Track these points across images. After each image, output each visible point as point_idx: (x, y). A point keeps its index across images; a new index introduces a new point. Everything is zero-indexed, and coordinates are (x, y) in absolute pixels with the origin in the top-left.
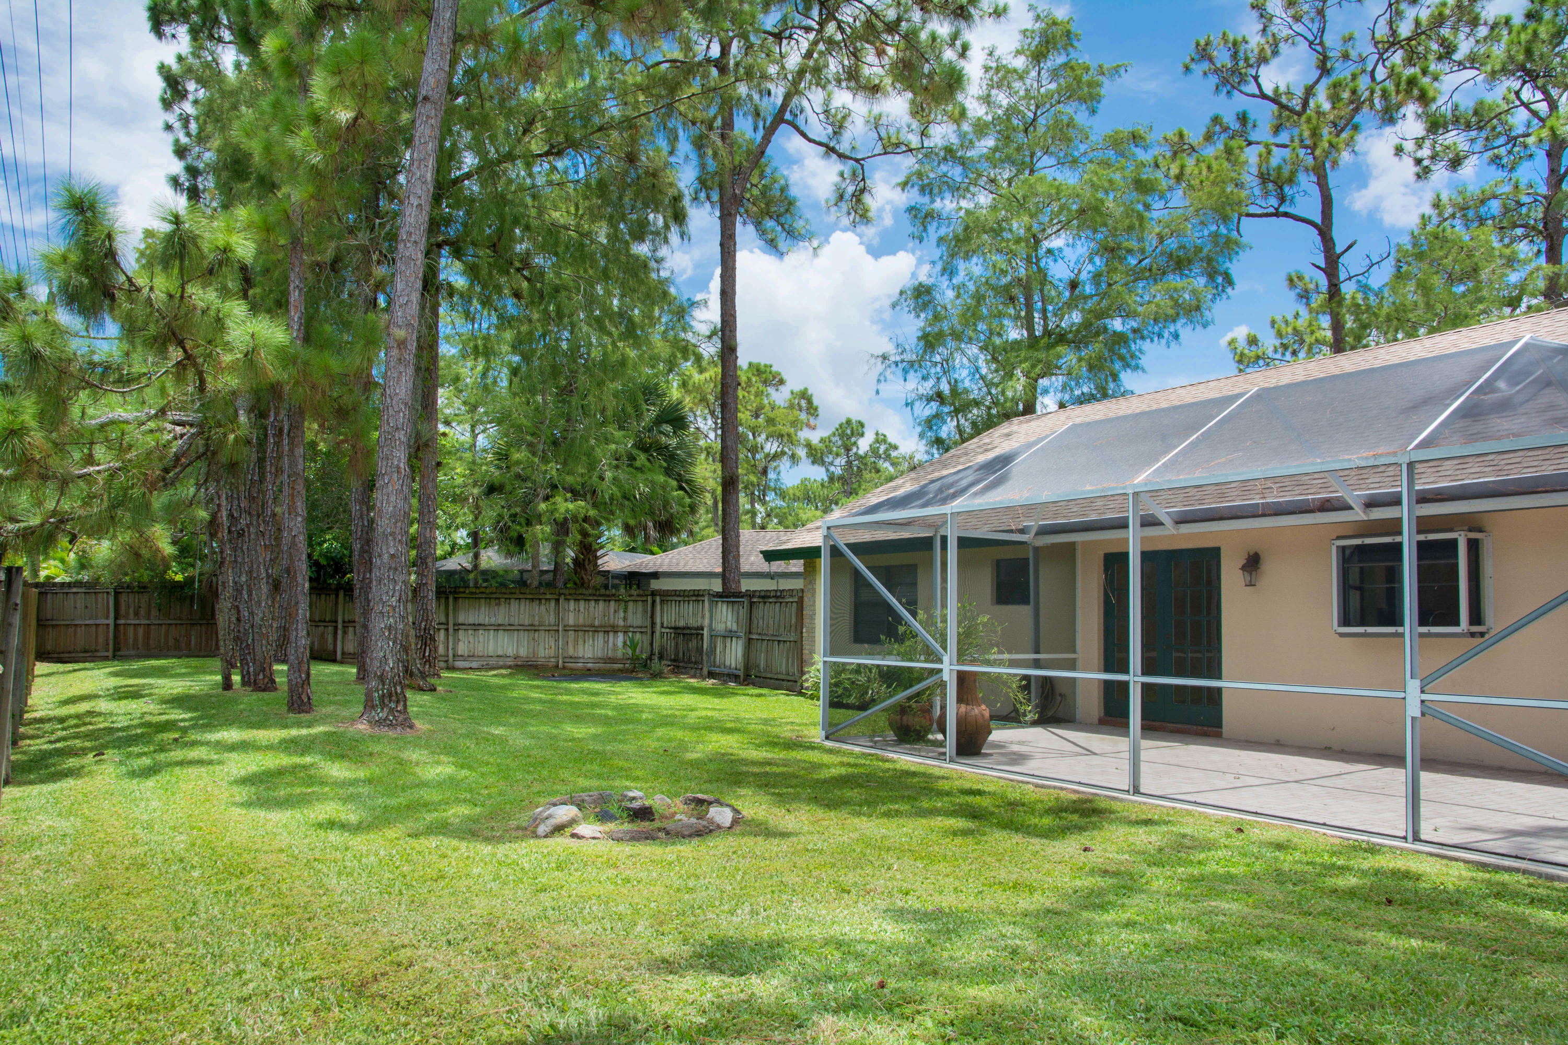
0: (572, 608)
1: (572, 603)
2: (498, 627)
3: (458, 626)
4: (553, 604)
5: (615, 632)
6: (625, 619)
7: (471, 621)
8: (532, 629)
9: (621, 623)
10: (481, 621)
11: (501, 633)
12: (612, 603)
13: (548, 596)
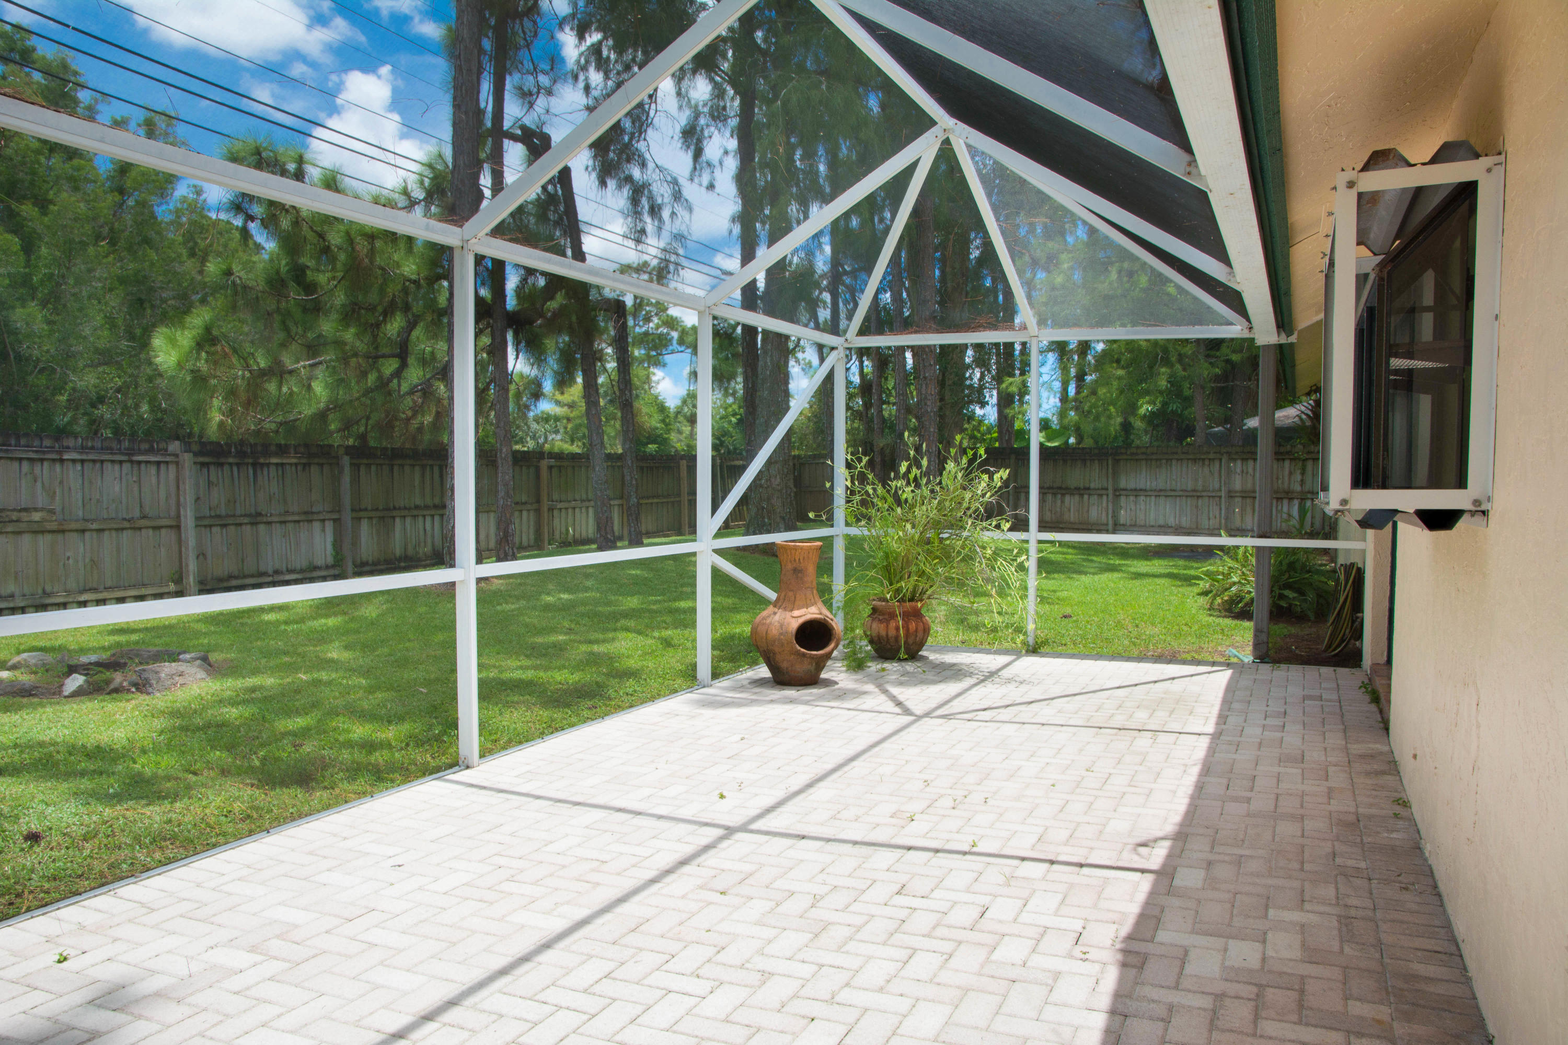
0: (1238, 470)
1: (1239, 463)
2: (1159, 493)
3: (1118, 493)
4: (1217, 464)
5: (1291, 499)
6: (1302, 482)
7: (1132, 485)
8: (1195, 495)
9: (1297, 488)
10: (1142, 486)
11: (1162, 499)
12: (1287, 463)
13: (1211, 456)
